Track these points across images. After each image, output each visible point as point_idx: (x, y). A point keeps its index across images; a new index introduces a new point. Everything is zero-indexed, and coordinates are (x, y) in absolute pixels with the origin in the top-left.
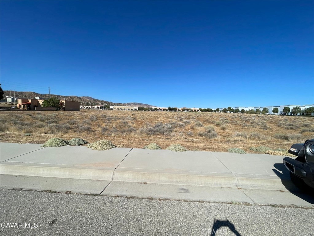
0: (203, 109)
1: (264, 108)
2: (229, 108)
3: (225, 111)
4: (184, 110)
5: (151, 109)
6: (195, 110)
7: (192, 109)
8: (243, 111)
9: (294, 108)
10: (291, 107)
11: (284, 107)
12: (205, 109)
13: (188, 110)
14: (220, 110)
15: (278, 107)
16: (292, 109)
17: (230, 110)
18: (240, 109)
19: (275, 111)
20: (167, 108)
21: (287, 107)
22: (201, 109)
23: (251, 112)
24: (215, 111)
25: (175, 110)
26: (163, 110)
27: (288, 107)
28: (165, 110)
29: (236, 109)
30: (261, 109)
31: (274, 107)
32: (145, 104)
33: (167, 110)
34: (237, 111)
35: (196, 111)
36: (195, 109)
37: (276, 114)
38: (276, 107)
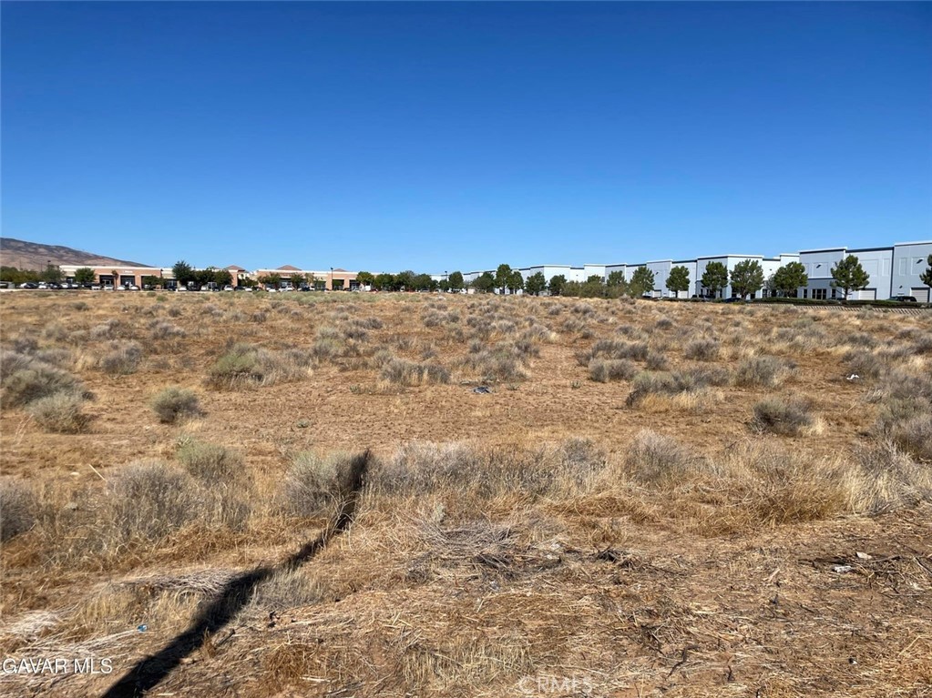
0: (375, 274)
1: (637, 268)
2: (504, 269)
3: (485, 284)
4: (274, 282)
5: (54, 278)
6: (338, 284)
7: (320, 274)
8: (558, 285)
9: (737, 267)
10: (731, 265)
11: (706, 262)
12: (391, 277)
13: (297, 282)
14: (465, 278)
15: (686, 265)
16: (733, 270)
17: (507, 278)
18: (549, 275)
19: (678, 280)
20: (168, 273)
21: (716, 261)
22: (368, 275)
23: (593, 287)
24: (444, 286)
25: (219, 280)
26: (138, 282)
27: (721, 265)
28: (151, 282)
29: (533, 273)
30: (628, 275)
31: (673, 266)
32: (47, 247)
33: (169, 285)
34: (535, 285)
35: (347, 285)
36: (338, 276)
37: (681, 295)
38: (680, 266)
